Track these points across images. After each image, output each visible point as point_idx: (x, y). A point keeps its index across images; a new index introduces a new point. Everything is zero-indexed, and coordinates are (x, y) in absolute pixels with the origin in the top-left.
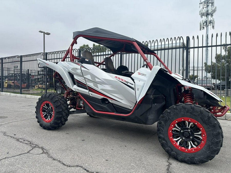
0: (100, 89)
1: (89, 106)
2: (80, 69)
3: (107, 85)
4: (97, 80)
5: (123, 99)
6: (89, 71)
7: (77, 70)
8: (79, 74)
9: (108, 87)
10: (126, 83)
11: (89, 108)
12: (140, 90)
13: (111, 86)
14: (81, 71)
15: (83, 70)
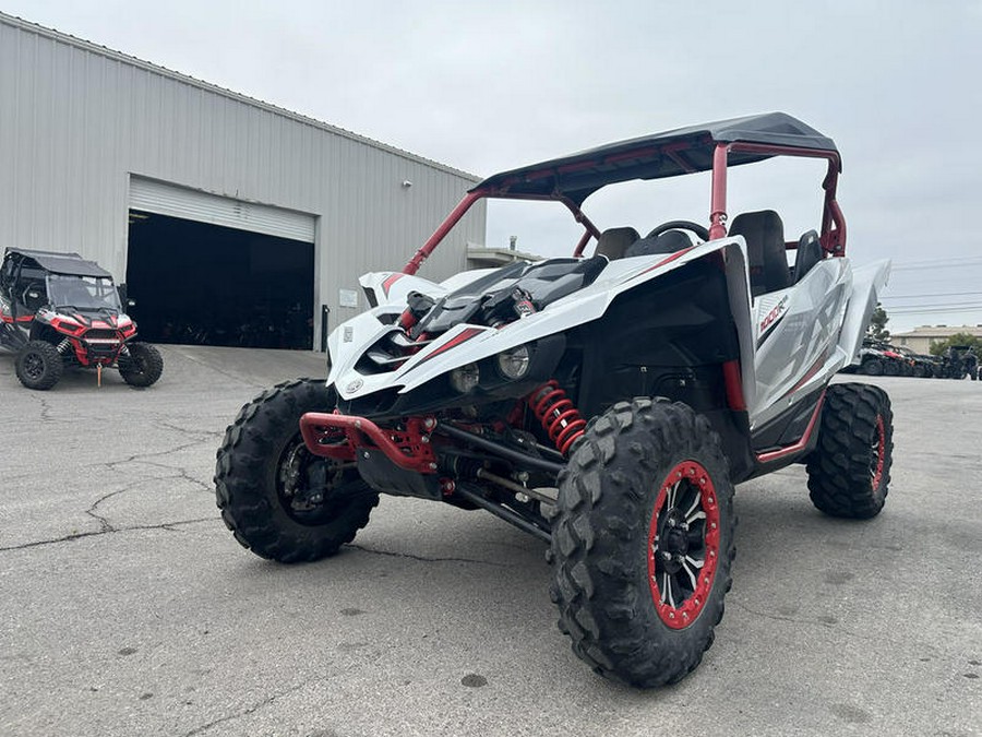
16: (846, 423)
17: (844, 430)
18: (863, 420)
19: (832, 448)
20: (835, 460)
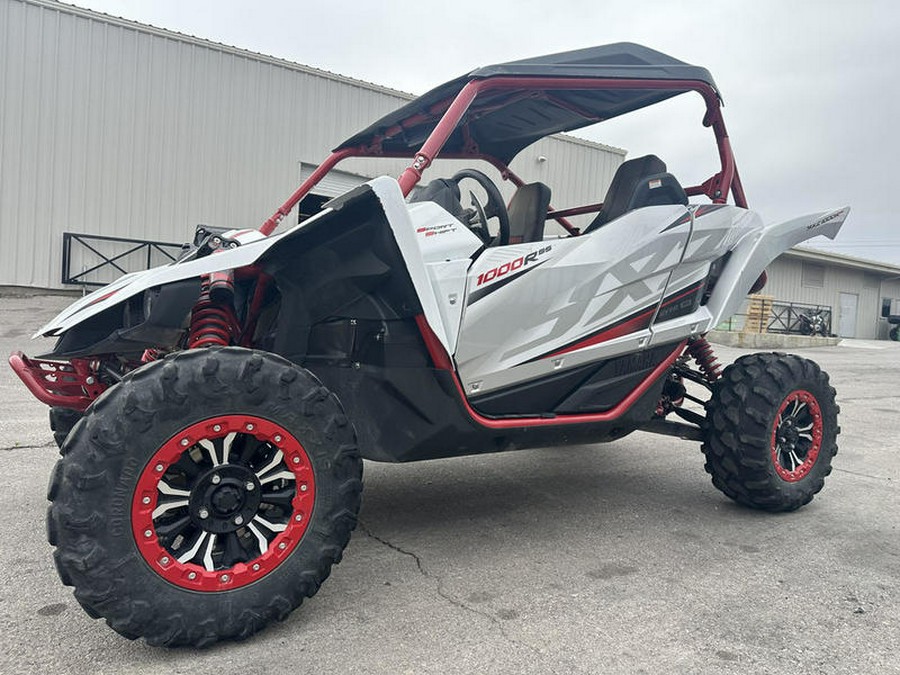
16: (738, 397)
17: (736, 406)
18: (760, 396)
19: (720, 425)
20: (722, 438)
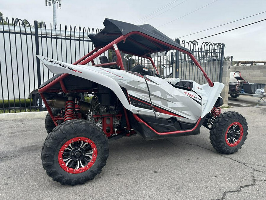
0: (170, 108)
1: (151, 130)
2: (144, 83)
3: (179, 102)
4: (168, 97)
5: (190, 115)
6: (158, 86)
7: (141, 84)
8: (143, 90)
9: (179, 105)
10: (195, 99)
11: (151, 132)
12: (205, 104)
13: (182, 103)
14: (146, 86)
15: (150, 85)
